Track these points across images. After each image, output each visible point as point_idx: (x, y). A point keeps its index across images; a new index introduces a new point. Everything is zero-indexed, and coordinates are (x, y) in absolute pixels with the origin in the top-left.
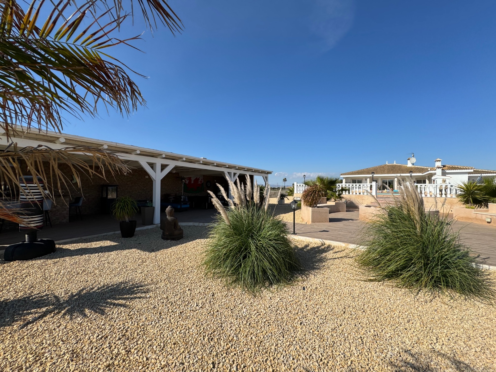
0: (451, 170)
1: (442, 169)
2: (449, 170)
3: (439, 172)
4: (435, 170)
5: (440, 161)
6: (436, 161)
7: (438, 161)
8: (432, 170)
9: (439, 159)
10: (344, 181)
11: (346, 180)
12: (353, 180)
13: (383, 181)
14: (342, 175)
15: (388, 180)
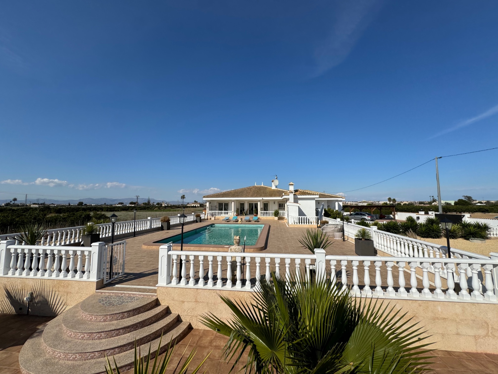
0: (302, 195)
1: (294, 195)
2: (300, 195)
3: (291, 197)
4: (289, 195)
5: (293, 185)
6: (289, 185)
7: (291, 185)
8: (286, 195)
9: (292, 183)
10: (208, 204)
11: (210, 203)
12: (219, 203)
13: (250, 204)
14: (205, 198)
15: (254, 203)
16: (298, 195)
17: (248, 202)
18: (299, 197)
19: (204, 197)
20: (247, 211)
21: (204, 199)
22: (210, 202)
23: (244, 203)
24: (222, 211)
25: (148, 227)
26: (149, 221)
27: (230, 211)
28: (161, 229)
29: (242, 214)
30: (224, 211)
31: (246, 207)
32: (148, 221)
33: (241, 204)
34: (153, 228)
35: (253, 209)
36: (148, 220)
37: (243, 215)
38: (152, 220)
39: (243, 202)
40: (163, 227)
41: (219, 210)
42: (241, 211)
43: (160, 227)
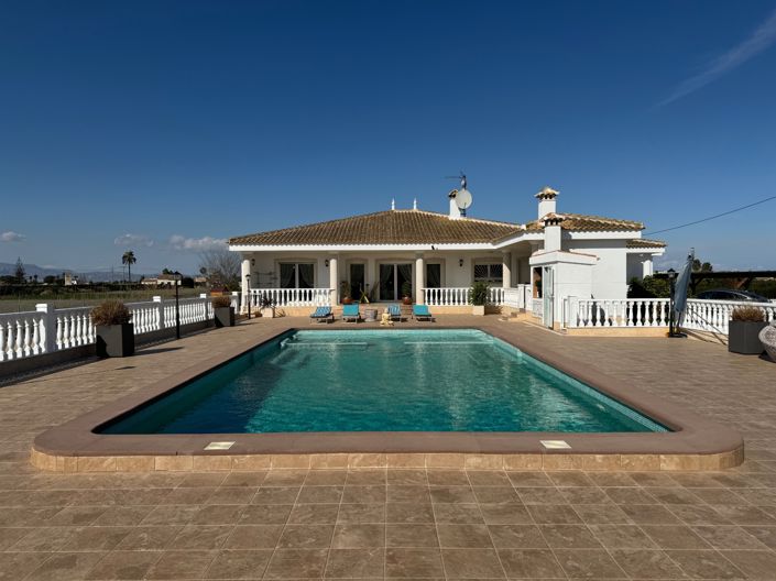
0: (583, 231)
1: (562, 228)
2: (580, 231)
3: (553, 235)
7: (545, 196)
9: (549, 191)
10: (245, 267)
11: (253, 263)
12: (282, 265)
13: (382, 266)
14: (236, 244)
15: (395, 264)
16: (574, 231)
17: (377, 260)
18: (575, 236)
19: (233, 242)
20: (375, 288)
21: (233, 248)
22: (254, 258)
23: (363, 266)
24: (293, 291)
25: (39, 346)
26: (41, 322)
27: (318, 290)
28: (97, 351)
29: (358, 299)
30: (298, 290)
31: (372, 277)
32: (38, 322)
33: (352, 266)
34: (60, 347)
35: (395, 283)
36: (39, 316)
37: (364, 302)
38: (56, 314)
39: (362, 259)
40: (105, 345)
41: (282, 287)
42: (353, 289)
43: (89, 346)
